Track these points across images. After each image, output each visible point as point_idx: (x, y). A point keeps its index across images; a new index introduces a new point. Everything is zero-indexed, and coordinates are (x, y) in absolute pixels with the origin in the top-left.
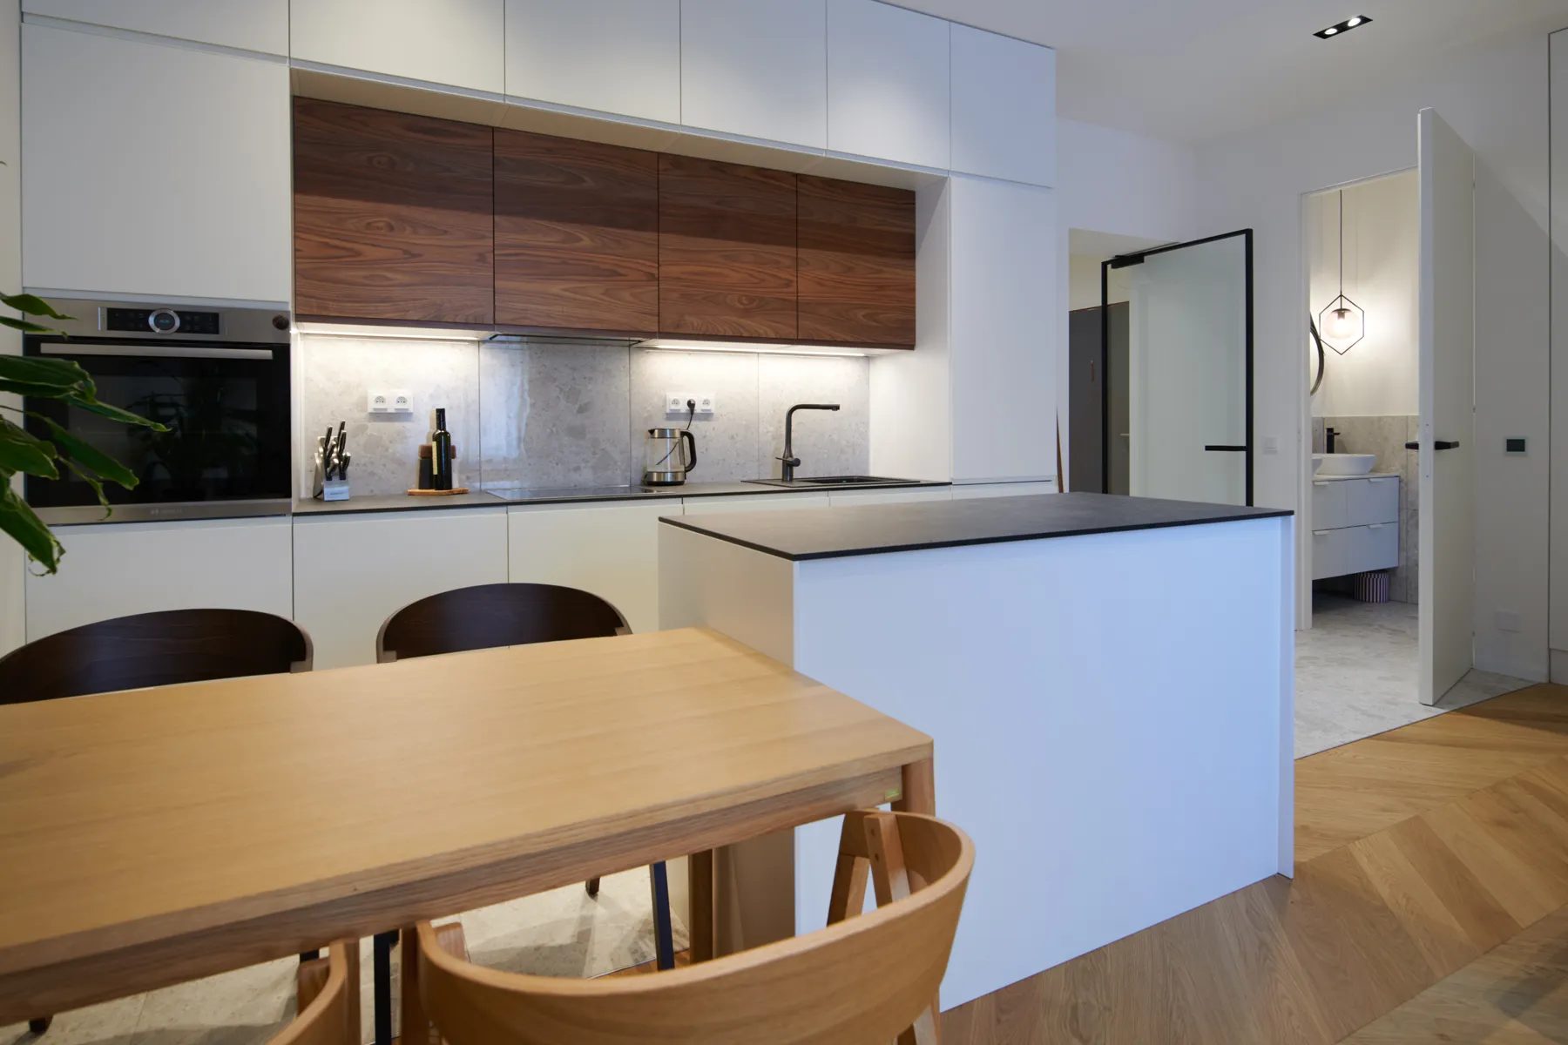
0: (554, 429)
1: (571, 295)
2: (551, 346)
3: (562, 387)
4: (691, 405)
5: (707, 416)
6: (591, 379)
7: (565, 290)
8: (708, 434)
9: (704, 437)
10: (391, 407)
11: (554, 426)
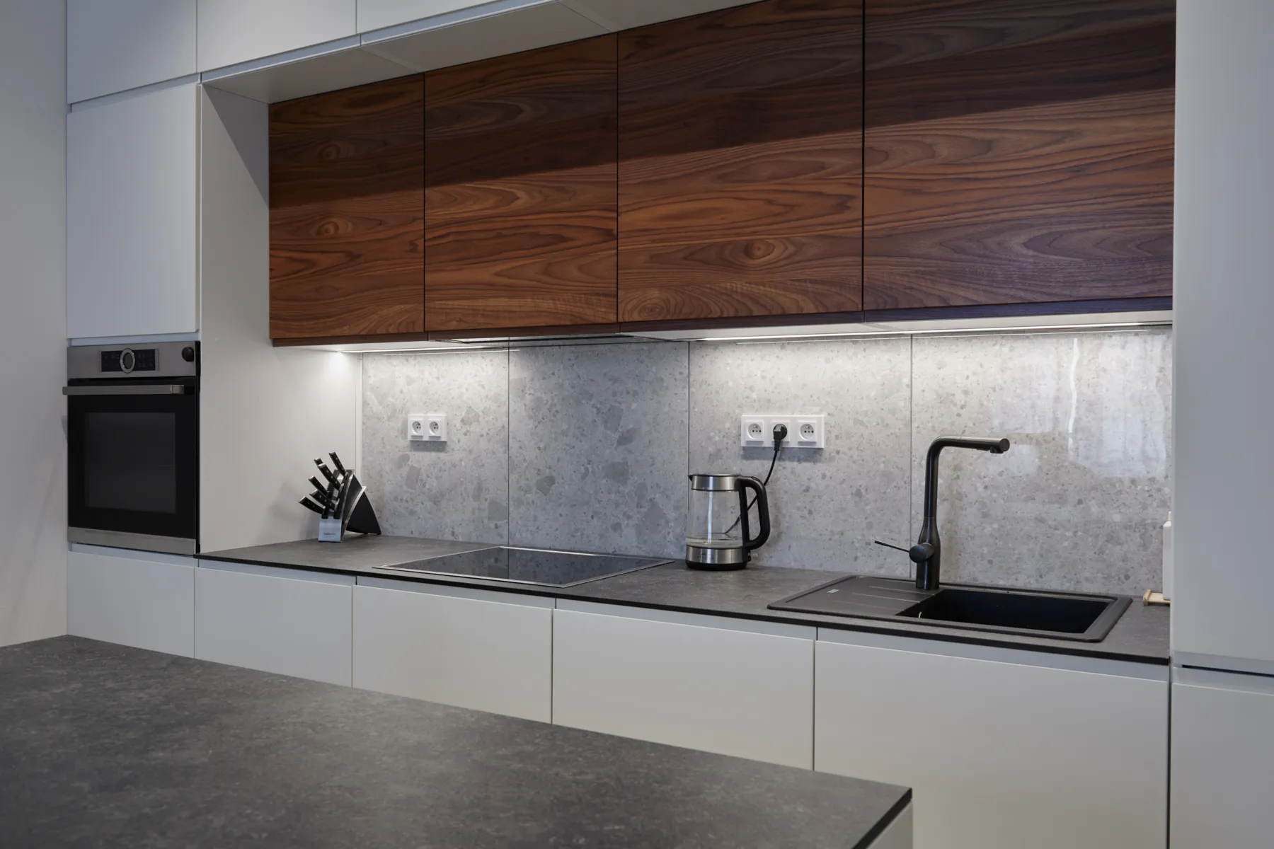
0: (589, 466)
1: (506, 281)
2: (587, 348)
3: (599, 406)
4: (780, 434)
5: (811, 453)
6: (636, 393)
7: (497, 274)
8: (813, 485)
9: (807, 490)
10: (427, 434)
11: (589, 462)
